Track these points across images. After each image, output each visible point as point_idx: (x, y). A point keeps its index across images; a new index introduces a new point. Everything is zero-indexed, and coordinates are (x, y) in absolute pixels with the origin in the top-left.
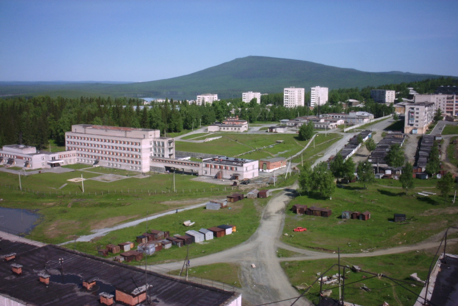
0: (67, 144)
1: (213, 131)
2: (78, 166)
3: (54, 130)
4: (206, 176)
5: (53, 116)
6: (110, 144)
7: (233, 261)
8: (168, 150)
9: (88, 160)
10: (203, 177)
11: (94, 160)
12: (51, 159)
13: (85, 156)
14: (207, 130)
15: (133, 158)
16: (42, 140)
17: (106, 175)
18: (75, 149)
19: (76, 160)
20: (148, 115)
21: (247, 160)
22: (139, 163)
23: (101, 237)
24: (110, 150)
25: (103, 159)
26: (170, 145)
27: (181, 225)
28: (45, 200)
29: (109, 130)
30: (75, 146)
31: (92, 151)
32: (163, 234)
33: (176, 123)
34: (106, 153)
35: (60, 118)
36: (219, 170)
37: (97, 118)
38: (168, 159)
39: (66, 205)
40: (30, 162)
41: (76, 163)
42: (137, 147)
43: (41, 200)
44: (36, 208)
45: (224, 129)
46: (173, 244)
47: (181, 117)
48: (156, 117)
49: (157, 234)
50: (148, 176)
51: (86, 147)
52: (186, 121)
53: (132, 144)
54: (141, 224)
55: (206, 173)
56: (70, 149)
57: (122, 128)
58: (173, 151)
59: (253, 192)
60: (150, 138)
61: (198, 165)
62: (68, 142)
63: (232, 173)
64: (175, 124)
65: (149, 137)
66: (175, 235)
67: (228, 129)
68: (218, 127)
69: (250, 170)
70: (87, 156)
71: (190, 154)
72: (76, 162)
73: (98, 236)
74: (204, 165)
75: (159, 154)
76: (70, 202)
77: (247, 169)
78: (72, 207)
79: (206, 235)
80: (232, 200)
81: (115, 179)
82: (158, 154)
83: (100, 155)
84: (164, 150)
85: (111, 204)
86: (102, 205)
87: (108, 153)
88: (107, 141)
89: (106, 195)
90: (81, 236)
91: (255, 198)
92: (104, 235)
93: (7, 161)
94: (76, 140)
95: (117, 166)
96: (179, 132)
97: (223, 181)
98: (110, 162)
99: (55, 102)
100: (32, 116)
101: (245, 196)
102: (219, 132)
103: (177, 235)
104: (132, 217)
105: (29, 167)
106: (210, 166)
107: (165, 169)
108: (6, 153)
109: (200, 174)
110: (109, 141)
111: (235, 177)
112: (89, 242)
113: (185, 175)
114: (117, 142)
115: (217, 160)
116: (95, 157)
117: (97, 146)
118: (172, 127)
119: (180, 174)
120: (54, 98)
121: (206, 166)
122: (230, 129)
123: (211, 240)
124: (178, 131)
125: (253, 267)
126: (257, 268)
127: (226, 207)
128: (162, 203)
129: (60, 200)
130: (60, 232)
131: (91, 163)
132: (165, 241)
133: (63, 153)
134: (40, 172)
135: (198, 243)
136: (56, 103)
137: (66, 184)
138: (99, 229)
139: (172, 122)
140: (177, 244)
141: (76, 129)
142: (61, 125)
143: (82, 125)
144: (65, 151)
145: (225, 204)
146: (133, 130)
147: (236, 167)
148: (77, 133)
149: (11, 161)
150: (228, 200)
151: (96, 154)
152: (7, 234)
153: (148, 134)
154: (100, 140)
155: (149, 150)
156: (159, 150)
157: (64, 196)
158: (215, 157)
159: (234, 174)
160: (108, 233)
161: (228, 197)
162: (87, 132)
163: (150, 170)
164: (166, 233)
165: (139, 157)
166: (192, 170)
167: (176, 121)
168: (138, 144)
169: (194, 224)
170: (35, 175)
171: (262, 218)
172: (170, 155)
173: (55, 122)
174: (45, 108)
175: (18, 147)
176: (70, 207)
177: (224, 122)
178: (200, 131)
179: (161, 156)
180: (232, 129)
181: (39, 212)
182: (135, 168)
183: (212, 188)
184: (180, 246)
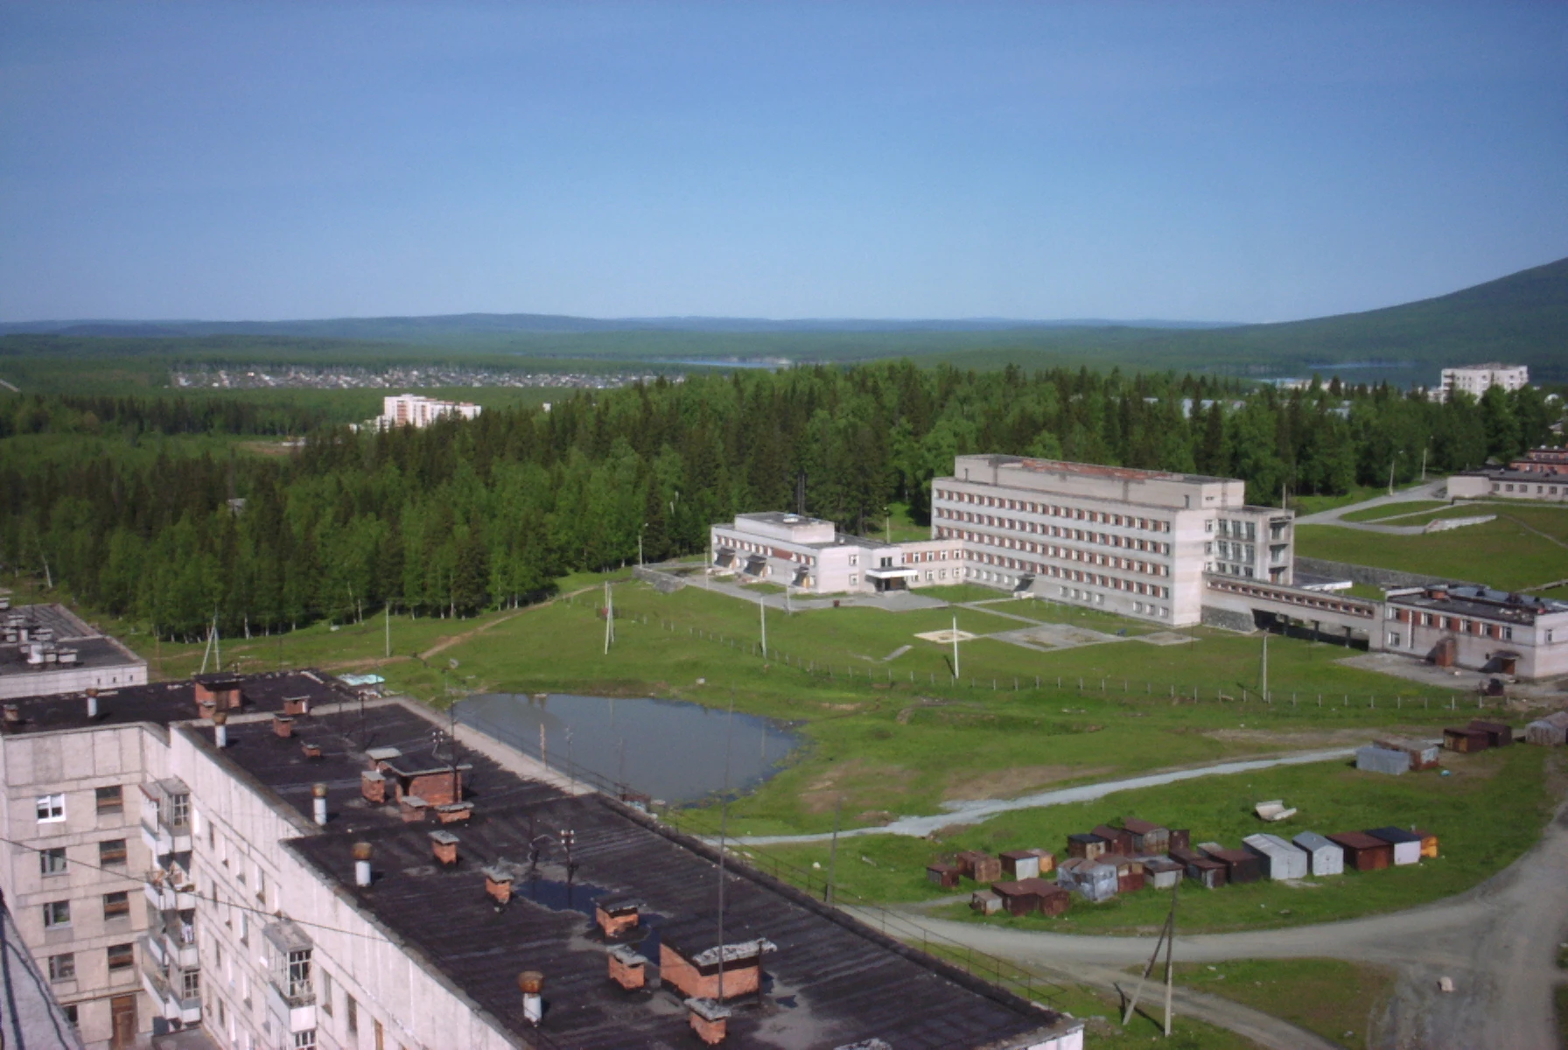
0: (935, 520)
1: (1467, 496)
2: (966, 591)
3: (908, 472)
4: (1395, 653)
5: (910, 427)
6: (1072, 523)
7: (1378, 956)
8: (1269, 553)
9: (999, 575)
10: (1385, 655)
11: (1017, 572)
12: (878, 565)
13: (991, 561)
14: (1444, 490)
15: (1143, 574)
16: (864, 503)
17: (1047, 625)
18: (960, 536)
19: (960, 571)
20: (1225, 431)
21: (1556, 604)
22: (1162, 593)
23: (967, 827)
24: (1072, 542)
25: (1047, 573)
26: (1276, 535)
27: (1247, 816)
28: (833, 694)
29: (1071, 475)
30: (963, 525)
31: (1012, 545)
32: (1165, 836)
33: (1331, 462)
34: (1056, 553)
35: (928, 431)
36: (1446, 633)
37: (1047, 436)
38: (1265, 582)
39: (893, 716)
40: (811, 571)
41: (960, 581)
42: (1159, 537)
43: (822, 694)
44: (798, 714)
45: (1510, 488)
46: (1186, 873)
47: (1350, 441)
48: (1255, 437)
49: (1141, 835)
50: (1188, 639)
51: (994, 530)
52: (1368, 454)
53: (1143, 525)
54: (1111, 798)
55: (1397, 641)
56: (945, 533)
57: (1117, 470)
58: (1285, 558)
59: (1550, 722)
60: (1207, 508)
61: (1371, 612)
62: (940, 512)
63: (1491, 646)
64: (1324, 465)
65: (1205, 503)
66: (1204, 845)
67: (1524, 489)
68: (1486, 479)
69: (1561, 643)
70: (996, 561)
71: (1359, 571)
72: (961, 578)
73: (957, 823)
74: (1391, 614)
75: (1235, 564)
76: (908, 704)
77: (1550, 637)
78: (911, 721)
79: (1316, 855)
80: (1463, 745)
81: (1073, 643)
82: (1232, 566)
83: (1036, 558)
84: (1253, 552)
85: (1036, 722)
86: (1008, 725)
87: (1062, 553)
88: (1063, 512)
89: (1028, 691)
90: (902, 818)
91: (1557, 746)
92: (980, 821)
93: (746, 564)
94: (964, 506)
95: (1089, 600)
96: (1342, 492)
97: (1457, 673)
98: (1069, 584)
99: (926, 379)
100: (842, 423)
101: (1516, 733)
102: (1490, 499)
103: (1212, 846)
104: (1089, 773)
105: (808, 586)
106: (1413, 617)
107: (1253, 619)
108: (744, 537)
109: (1373, 643)
110: (1068, 514)
111: (1503, 662)
112: (923, 838)
113: (1321, 644)
114: (1093, 517)
115: (1441, 596)
116: (1022, 564)
117: (1028, 528)
118: (1316, 479)
119: (1303, 641)
120: (927, 367)
121: (1400, 616)
122: (1532, 491)
123: (1334, 877)
124: (1337, 490)
125: (1444, 988)
126: (1460, 992)
127: (1433, 766)
128: (1207, 735)
129: (878, 696)
130: (845, 799)
131: (1008, 584)
132: (1164, 860)
133: (918, 548)
134: (836, 604)
135: (1280, 884)
136: (932, 386)
137: (908, 647)
138: (967, 798)
139: (1316, 457)
140: (1201, 874)
141: (966, 470)
142: (929, 456)
143: (988, 456)
144: (928, 539)
145: (1428, 756)
146: (1151, 478)
147: (1506, 624)
148: (971, 482)
149: (755, 565)
150: (1446, 745)
151: (1026, 556)
152: (520, 753)
153: (1199, 496)
154: (1040, 509)
155: (1202, 550)
156: (1237, 553)
157: (893, 684)
158: (1437, 587)
159: (1500, 652)
160: (993, 817)
161: (1447, 732)
162: (1001, 481)
163: (1202, 618)
164: (1176, 834)
165: (1162, 571)
166: (1349, 629)
167: (1331, 455)
168: (1163, 528)
169: (1294, 815)
170: (822, 612)
171: (1556, 817)
172: (1275, 571)
173: (916, 446)
174: (891, 398)
175: (779, 521)
176: (904, 722)
177: (1515, 465)
178: (1418, 494)
179: (1242, 572)
180: (1540, 489)
181: (801, 730)
182: (1148, 609)
183: (1405, 697)
184: (1210, 886)
